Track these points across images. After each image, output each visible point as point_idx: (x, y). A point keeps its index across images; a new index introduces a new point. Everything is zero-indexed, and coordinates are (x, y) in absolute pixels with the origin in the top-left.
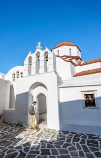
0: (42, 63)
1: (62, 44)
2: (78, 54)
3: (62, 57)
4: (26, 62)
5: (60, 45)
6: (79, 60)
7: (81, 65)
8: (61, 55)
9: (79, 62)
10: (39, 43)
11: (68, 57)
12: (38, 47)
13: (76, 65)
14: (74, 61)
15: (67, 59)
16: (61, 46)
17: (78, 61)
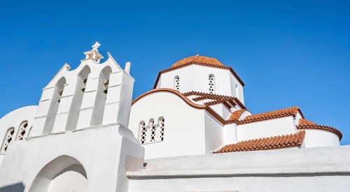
0: (89, 100)
1: (190, 61)
2: (233, 91)
3: (184, 97)
4: (49, 92)
5: (183, 62)
6: (238, 108)
7: (239, 123)
8: (182, 91)
9: (236, 113)
10: (97, 45)
11: (204, 96)
12: (91, 56)
13: (224, 122)
14: (219, 109)
15: (201, 103)
16: (187, 64)
17: (233, 110)
